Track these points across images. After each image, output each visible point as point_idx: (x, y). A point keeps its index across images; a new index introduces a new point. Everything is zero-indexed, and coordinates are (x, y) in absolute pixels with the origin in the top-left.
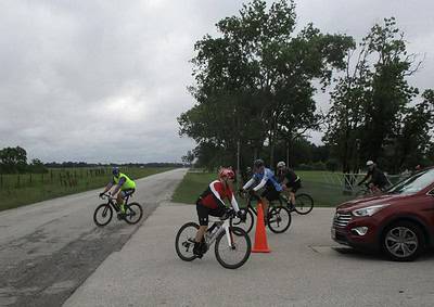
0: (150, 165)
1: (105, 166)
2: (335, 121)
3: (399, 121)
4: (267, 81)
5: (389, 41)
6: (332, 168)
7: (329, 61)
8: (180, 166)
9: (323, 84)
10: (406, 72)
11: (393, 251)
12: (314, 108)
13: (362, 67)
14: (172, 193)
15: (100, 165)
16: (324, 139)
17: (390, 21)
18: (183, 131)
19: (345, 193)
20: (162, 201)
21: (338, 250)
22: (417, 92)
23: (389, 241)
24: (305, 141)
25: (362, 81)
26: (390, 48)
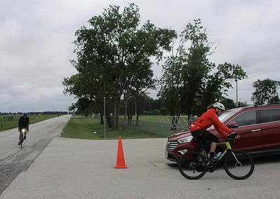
0: (45, 113)
1: (15, 114)
2: (165, 83)
3: (204, 83)
4: (122, 58)
5: (197, 33)
7: (161, 45)
8: (65, 113)
9: (157, 60)
10: (208, 53)
12: (152, 75)
13: (181, 50)
14: (61, 131)
15: (11, 114)
16: (158, 95)
17: (198, 21)
18: (67, 90)
20: (54, 137)
22: (214, 65)
25: (181, 59)
26: (197, 38)
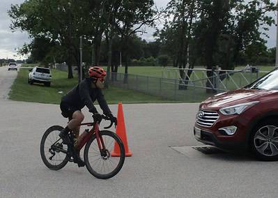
2: (172, 16)
3: (232, 17)
6: (164, 63)
11: (261, 150)
12: (152, 3)
16: (155, 35)
18: (17, 25)
19: (181, 88)
21: (199, 149)
23: (258, 140)
24: (136, 37)
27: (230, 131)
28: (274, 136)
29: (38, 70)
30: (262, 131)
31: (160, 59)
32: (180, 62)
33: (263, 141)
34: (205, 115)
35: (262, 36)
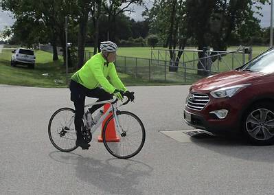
27: (221, 114)
28: (267, 120)
29: (21, 51)
30: (254, 115)
31: (149, 40)
32: (170, 43)
33: (255, 126)
34: (196, 98)
35: (255, 15)
